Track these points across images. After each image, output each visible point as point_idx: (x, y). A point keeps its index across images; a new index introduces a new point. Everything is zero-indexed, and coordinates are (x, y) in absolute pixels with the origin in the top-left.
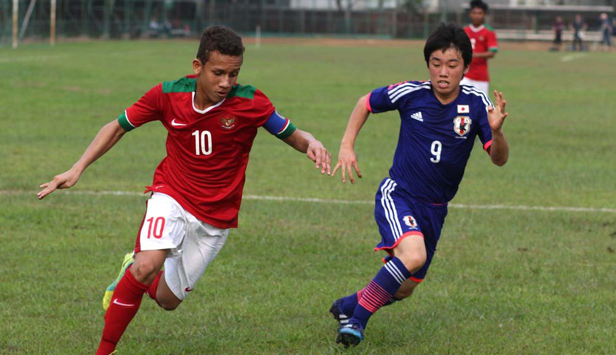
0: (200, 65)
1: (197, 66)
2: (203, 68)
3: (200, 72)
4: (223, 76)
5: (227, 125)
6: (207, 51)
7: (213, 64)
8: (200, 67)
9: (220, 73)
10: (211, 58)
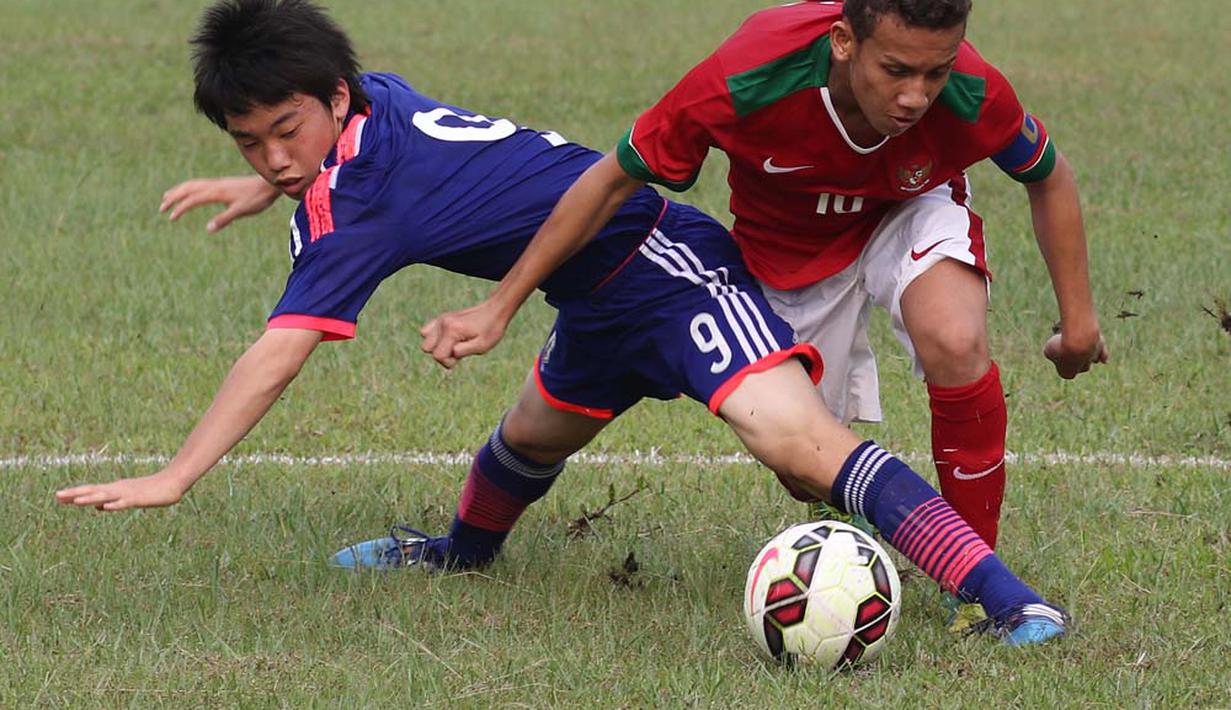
0: (849, 39)
1: (841, 38)
2: (859, 50)
3: (849, 55)
4: (908, 80)
5: (914, 183)
6: (868, 10)
7: (883, 45)
8: (849, 43)
9: (903, 71)
10: (879, 30)
